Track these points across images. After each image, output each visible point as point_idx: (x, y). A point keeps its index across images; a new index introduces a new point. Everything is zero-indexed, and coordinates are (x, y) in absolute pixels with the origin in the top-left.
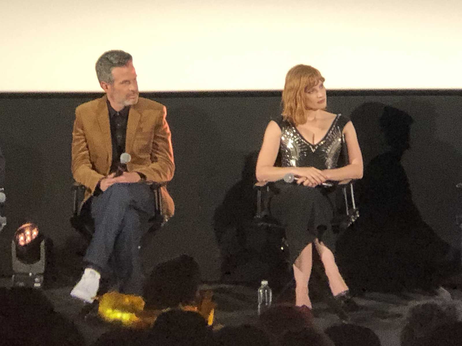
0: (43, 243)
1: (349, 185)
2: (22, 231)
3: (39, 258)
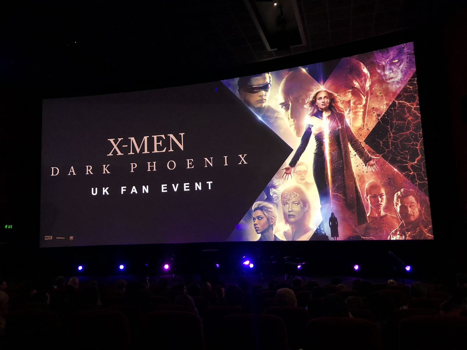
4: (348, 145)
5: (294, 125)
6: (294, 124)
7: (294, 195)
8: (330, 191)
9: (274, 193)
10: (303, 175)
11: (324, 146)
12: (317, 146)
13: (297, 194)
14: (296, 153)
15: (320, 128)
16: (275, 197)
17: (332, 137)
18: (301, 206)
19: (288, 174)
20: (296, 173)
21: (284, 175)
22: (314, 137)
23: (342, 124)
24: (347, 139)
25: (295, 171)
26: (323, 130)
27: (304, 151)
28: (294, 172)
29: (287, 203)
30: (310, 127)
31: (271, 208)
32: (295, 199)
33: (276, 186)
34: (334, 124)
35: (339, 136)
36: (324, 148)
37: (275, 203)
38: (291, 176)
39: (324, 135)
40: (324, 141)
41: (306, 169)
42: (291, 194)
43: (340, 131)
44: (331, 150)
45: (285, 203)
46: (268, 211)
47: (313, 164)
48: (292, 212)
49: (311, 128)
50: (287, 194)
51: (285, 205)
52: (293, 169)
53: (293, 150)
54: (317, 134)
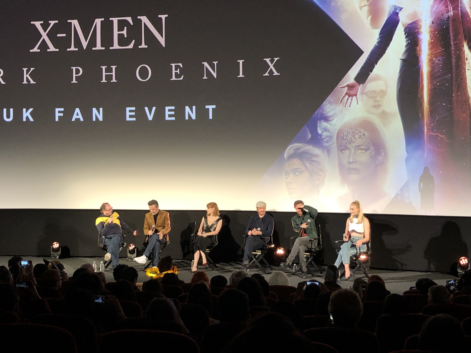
0: (136, 249)
1: (216, 235)
2: (130, 246)
3: (135, 253)
4: (463, 46)
5: (367, 7)
6: (367, 4)
7: (359, 134)
8: (424, 129)
9: (325, 129)
10: (379, 98)
11: (420, 47)
12: (406, 46)
13: (365, 133)
14: (368, 59)
15: (415, 14)
16: (327, 137)
17: (435, 30)
18: (370, 153)
19: (352, 96)
20: (366, 94)
21: (344, 97)
22: (403, 29)
23: (455, 8)
24: (461, 36)
25: (365, 91)
26: (419, 18)
27: (383, 55)
28: (362, 93)
29: (347, 148)
30: (397, 11)
31: (317, 156)
32: (360, 141)
33: (329, 117)
34: (442, 8)
35: (448, 28)
36: (420, 50)
37: (326, 148)
38: (357, 100)
39: (421, 26)
40: (420, 38)
41: (384, 88)
42: (355, 132)
43: (450, 21)
44: (431, 54)
45: (344, 148)
46: (312, 160)
47: (399, 79)
48: (354, 163)
49: (398, 13)
50: (348, 132)
51: (343, 151)
52: (360, 87)
53: (362, 52)
54: (408, 25)
